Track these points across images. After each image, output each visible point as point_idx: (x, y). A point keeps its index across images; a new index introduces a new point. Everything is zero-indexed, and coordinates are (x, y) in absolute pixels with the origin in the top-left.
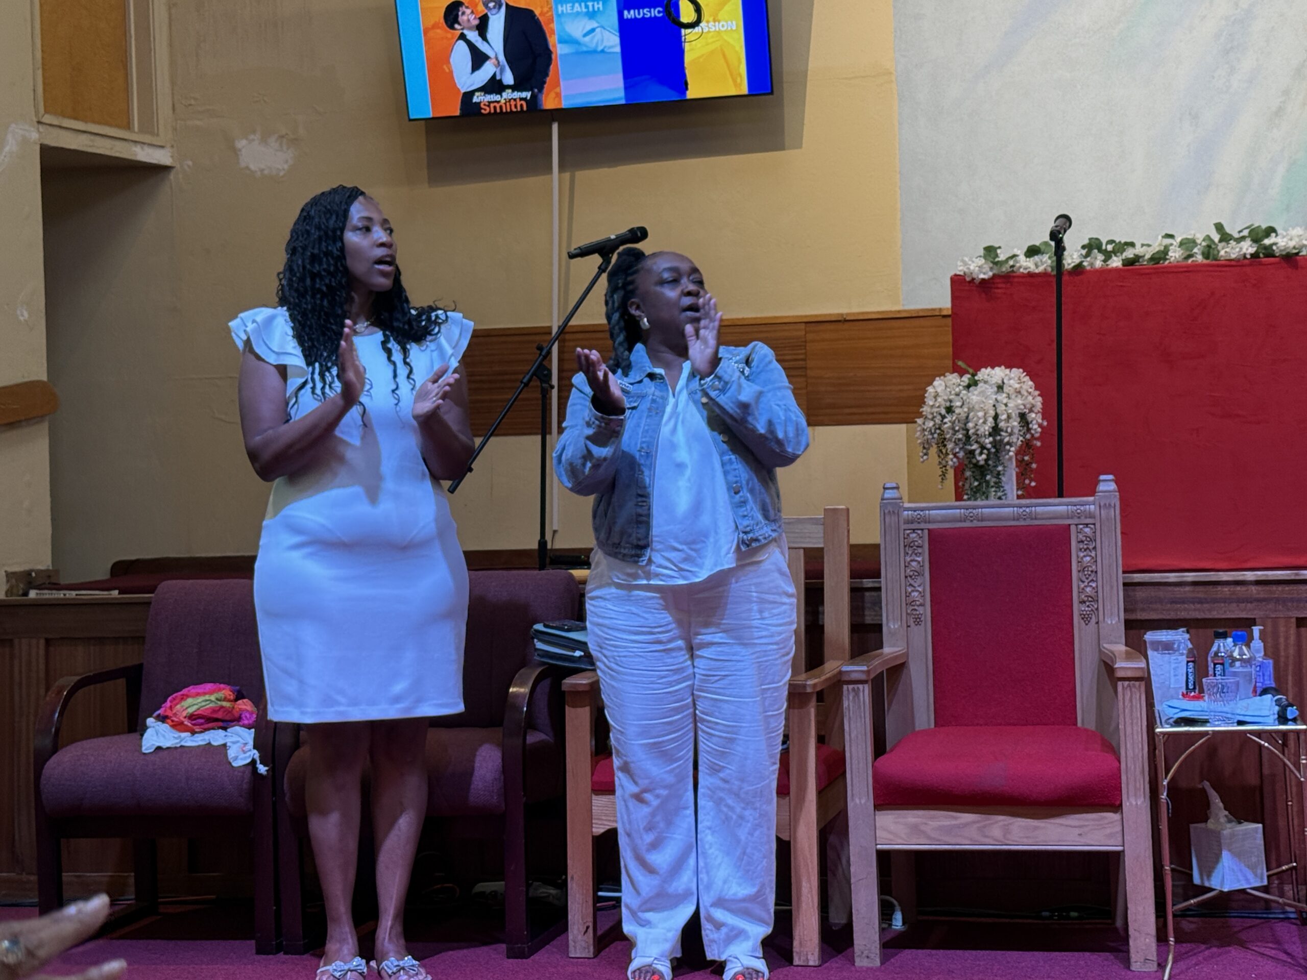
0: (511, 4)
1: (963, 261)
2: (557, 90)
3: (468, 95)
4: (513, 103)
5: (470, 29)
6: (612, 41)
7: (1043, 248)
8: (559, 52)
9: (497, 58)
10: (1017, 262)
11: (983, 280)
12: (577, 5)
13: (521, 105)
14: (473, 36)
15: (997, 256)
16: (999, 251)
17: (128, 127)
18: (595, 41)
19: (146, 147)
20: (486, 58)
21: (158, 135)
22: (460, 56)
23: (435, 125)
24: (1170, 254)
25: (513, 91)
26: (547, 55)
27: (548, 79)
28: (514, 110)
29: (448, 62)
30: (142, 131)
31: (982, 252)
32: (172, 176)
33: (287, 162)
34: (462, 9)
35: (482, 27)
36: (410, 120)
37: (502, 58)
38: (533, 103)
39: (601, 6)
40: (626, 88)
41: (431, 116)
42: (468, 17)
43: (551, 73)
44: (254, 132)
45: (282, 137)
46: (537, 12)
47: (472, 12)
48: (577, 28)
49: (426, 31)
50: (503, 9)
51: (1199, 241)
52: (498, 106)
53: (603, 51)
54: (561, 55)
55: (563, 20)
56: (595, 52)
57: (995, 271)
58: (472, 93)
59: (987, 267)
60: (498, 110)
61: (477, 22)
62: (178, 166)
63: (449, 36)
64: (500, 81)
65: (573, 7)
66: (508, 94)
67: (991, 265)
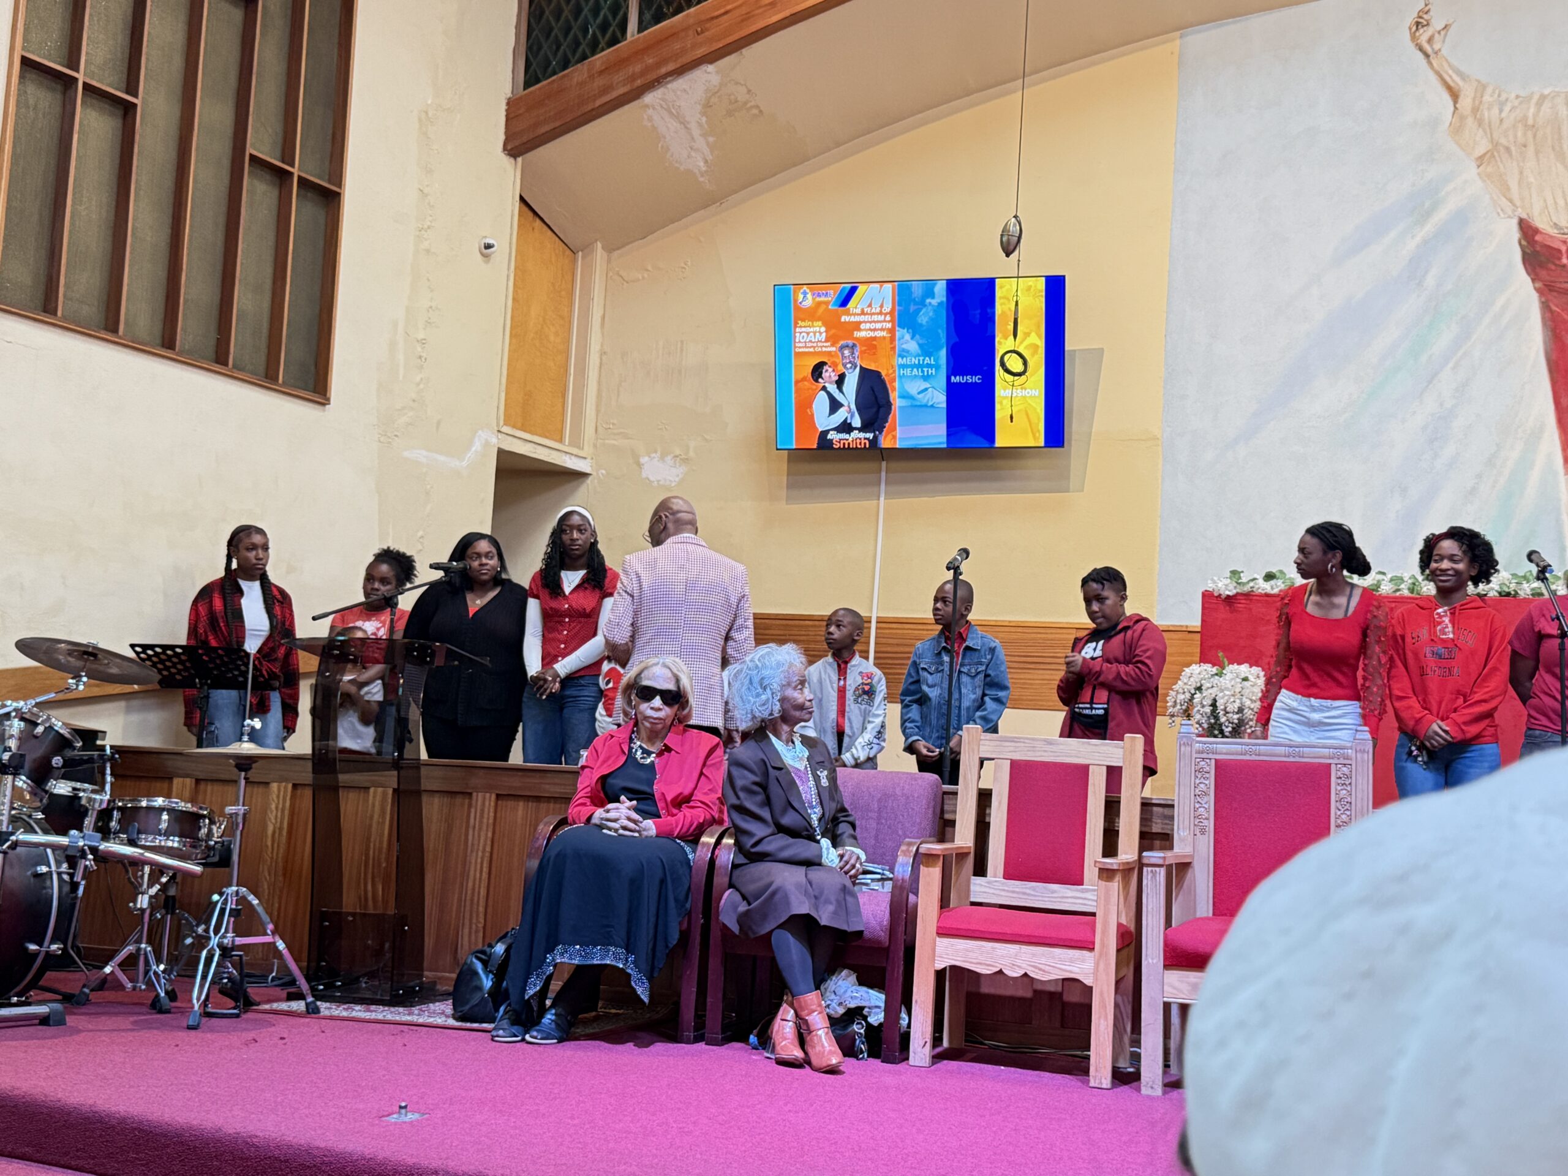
0: (864, 366)
1: (1212, 580)
2: (894, 433)
3: (825, 433)
4: (858, 441)
5: (831, 383)
6: (940, 399)
7: (1278, 574)
8: (897, 404)
9: (849, 407)
10: (1256, 584)
11: (1228, 596)
12: (915, 370)
13: (865, 444)
14: (832, 388)
15: (1240, 578)
16: (1242, 575)
17: (561, 440)
18: (926, 398)
19: (573, 457)
20: (841, 405)
21: (583, 449)
22: (821, 403)
23: (797, 456)
24: (1382, 587)
25: (860, 432)
26: (888, 405)
27: (887, 425)
28: (859, 446)
29: (811, 407)
30: (570, 445)
31: (1228, 575)
32: (589, 480)
33: (678, 476)
34: (825, 368)
35: (840, 381)
36: (777, 449)
37: (853, 407)
38: (874, 442)
39: (934, 371)
40: (949, 435)
41: (794, 447)
42: (829, 374)
43: (890, 420)
44: (656, 452)
45: (677, 456)
46: (883, 374)
47: (834, 371)
48: (914, 388)
49: (797, 382)
50: (858, 369)
51: (1405, 579)
52: (846, 443)
53: (932, 406)
54: (900, 407)
55: (903, 380)
56: (926, 406)
57: (1239, 590)
58: (827, 432)
59: (1231, 587)
60: (846, 446)
61: (837, 378)
62: (594, 473)
63: (814, 387)
64: (850, 424)
65: (912, 371)
66: (855, 434)
67: (1235, 584)
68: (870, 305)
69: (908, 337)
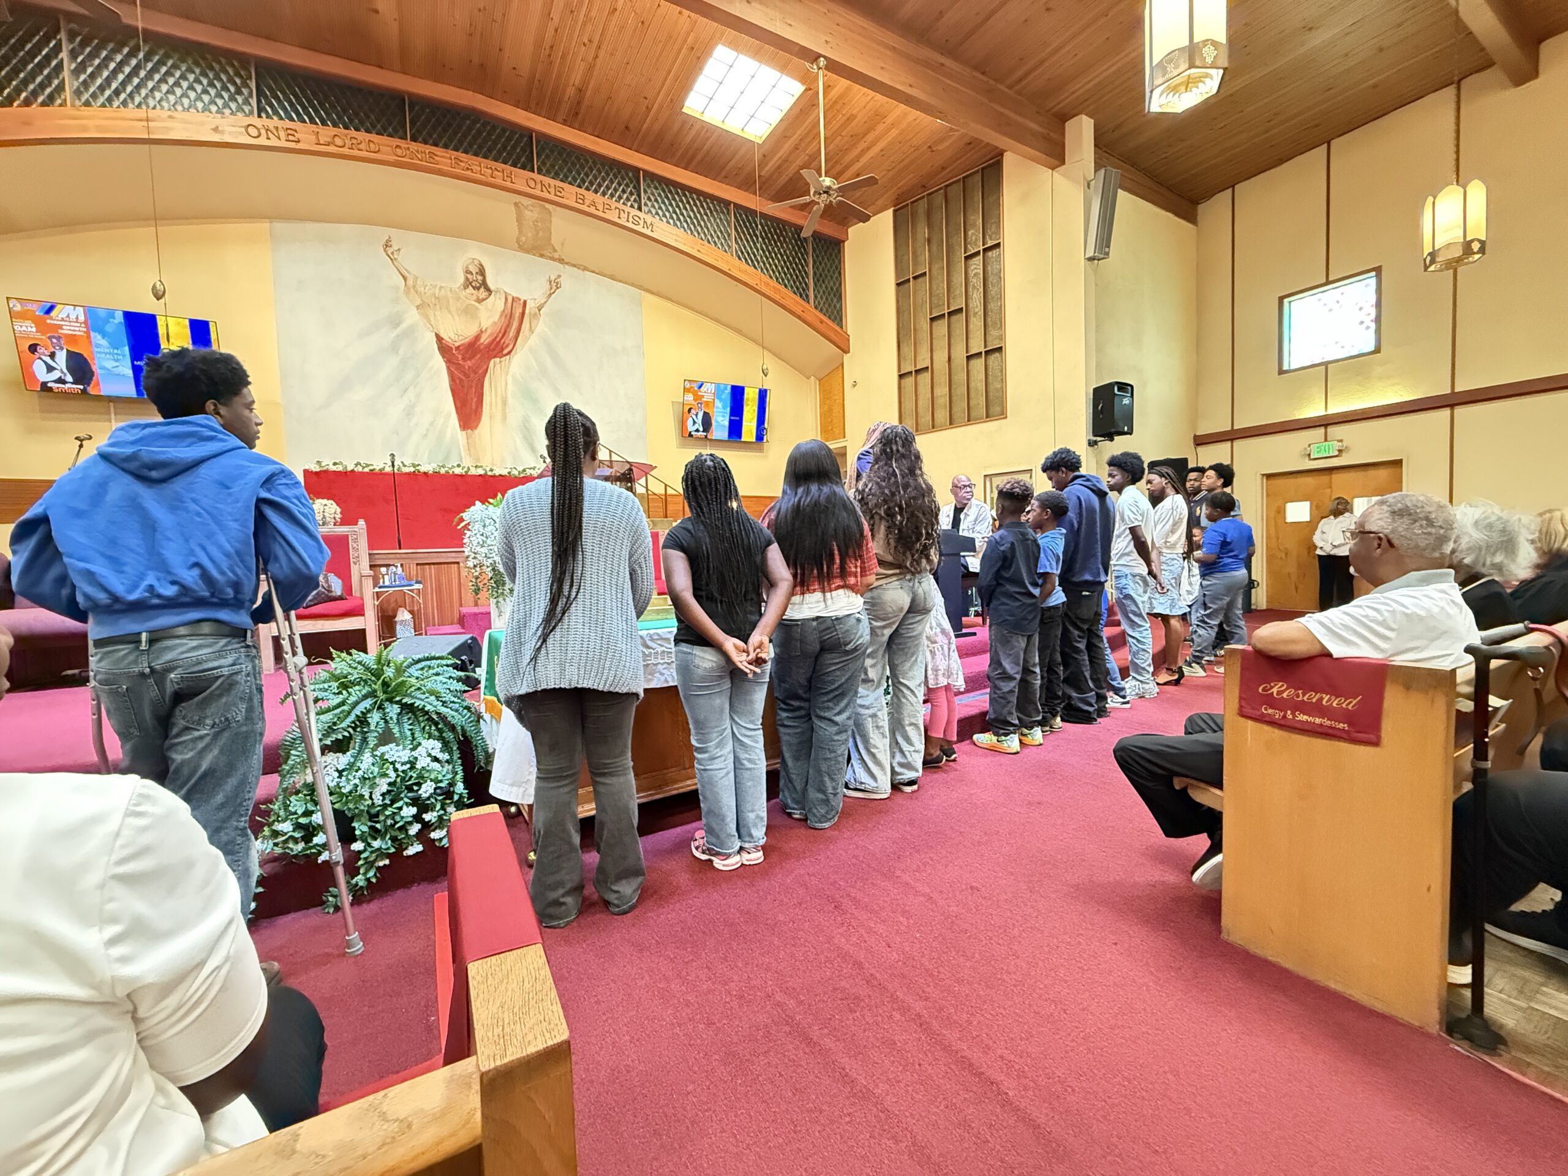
0: (69, 349)
1: (308, 465)
3: (45, 383)
4: (72, 389)
5: (44, 356)
6: (128, 372)
7: (339, 464)
9: (62, 370)
10: (329, 467)
11: (316, 472)
13: (77, 391)
14: (47, 359)
16: (321, 462)
18: (119, 371)
20: (55, 369)
22: (39, 366)
25: (72, 384)
27: (93, 382)
29: (31, 367)
31: (316, 462)
34: (39, 347)
35: (52, 356)
38: (84, 391)
39: (121, 357)
42: (43, 351)
43: (94, 380)
46: (85, 355)
47: (46, 349)
48: (109, 364)
53: (123, 375)
56: (119, 375)
57: (321, 469)
58: (47, 382)
59: (317, 468)
61: (49, 354)
64: (64, 379)
65: (106, 356)
66: (68, 385)
68: (68, 316)
69: (99, 337)
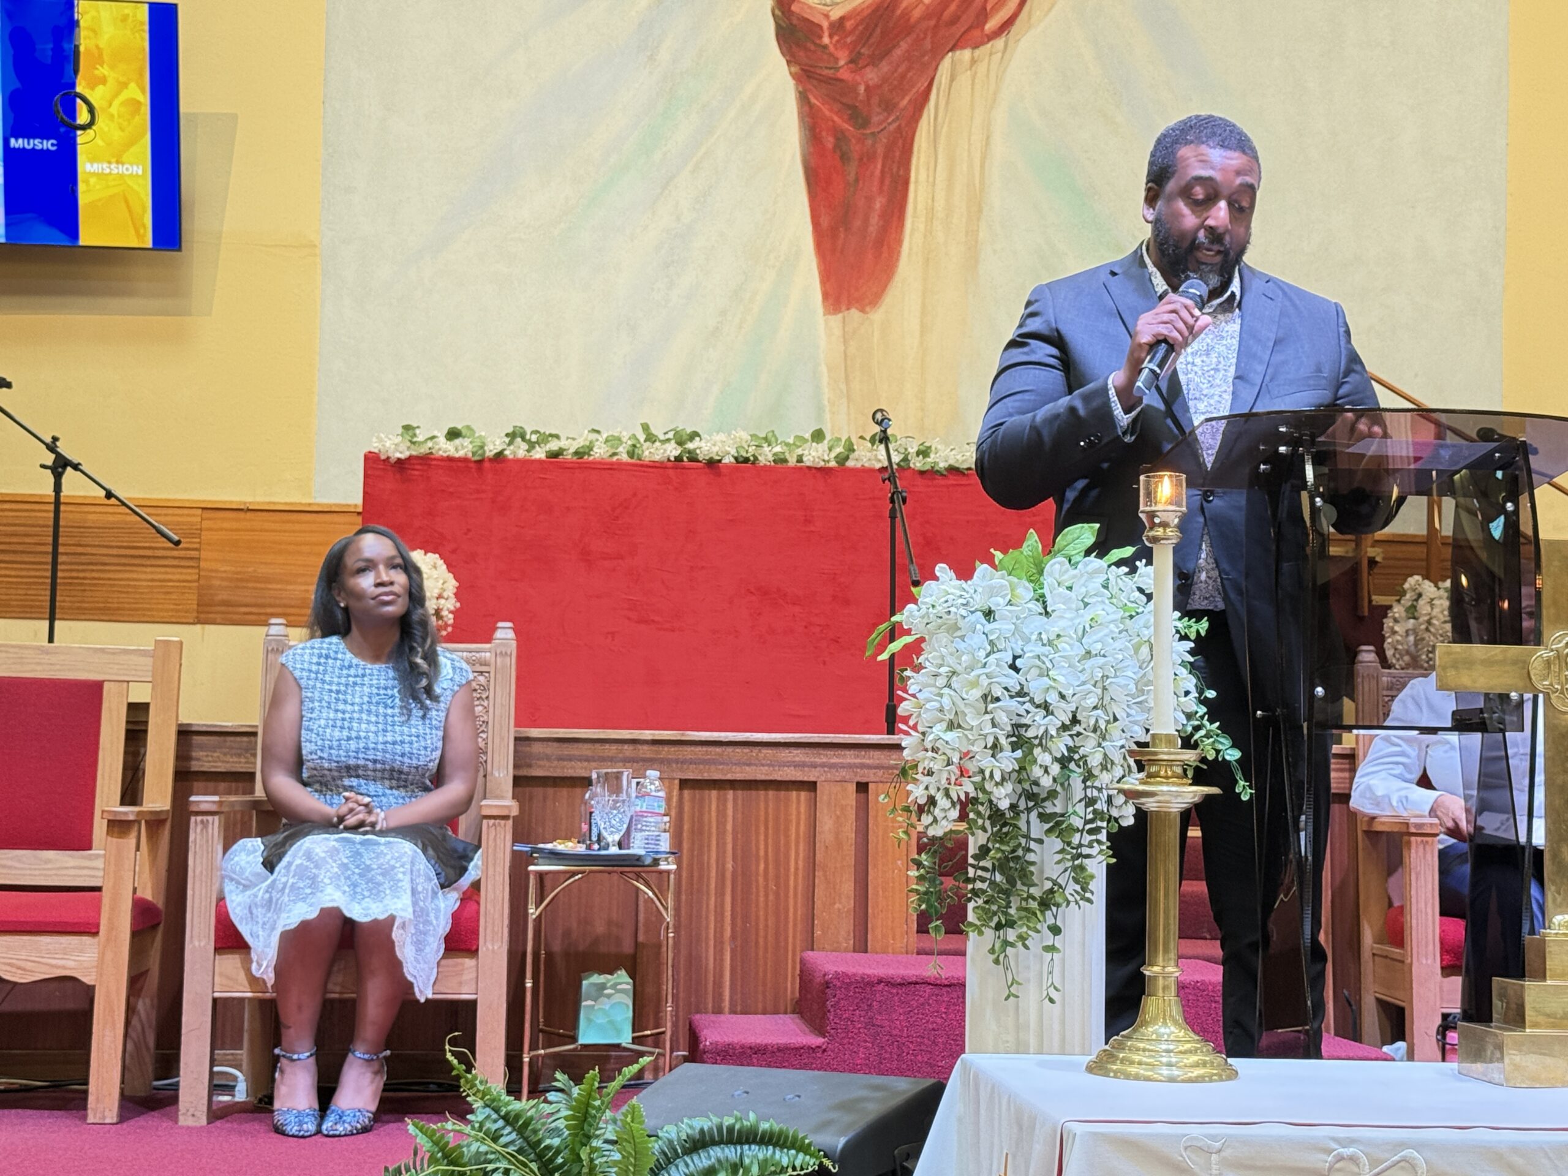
1: (378, 437)
7: (464, 432)
10: (437, 443)
11: (399, 460)
15: (415, 435)
16: (418, 431)
24: (595, 450)
31: (400, 431)
40: (8, 225)
51: (624, 440)
57: (414, 453)
59: (403, 447)
67: (409, 444)
